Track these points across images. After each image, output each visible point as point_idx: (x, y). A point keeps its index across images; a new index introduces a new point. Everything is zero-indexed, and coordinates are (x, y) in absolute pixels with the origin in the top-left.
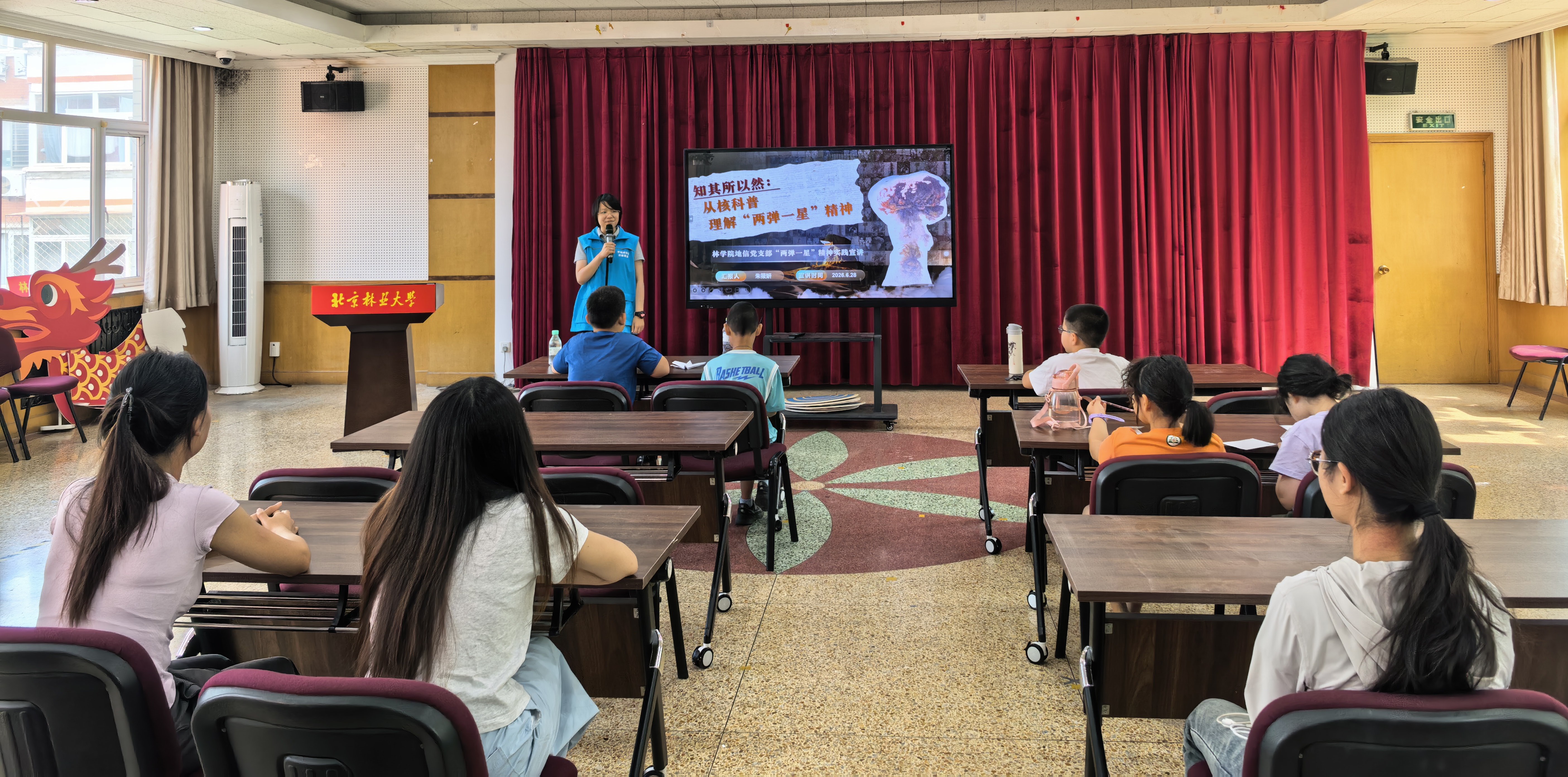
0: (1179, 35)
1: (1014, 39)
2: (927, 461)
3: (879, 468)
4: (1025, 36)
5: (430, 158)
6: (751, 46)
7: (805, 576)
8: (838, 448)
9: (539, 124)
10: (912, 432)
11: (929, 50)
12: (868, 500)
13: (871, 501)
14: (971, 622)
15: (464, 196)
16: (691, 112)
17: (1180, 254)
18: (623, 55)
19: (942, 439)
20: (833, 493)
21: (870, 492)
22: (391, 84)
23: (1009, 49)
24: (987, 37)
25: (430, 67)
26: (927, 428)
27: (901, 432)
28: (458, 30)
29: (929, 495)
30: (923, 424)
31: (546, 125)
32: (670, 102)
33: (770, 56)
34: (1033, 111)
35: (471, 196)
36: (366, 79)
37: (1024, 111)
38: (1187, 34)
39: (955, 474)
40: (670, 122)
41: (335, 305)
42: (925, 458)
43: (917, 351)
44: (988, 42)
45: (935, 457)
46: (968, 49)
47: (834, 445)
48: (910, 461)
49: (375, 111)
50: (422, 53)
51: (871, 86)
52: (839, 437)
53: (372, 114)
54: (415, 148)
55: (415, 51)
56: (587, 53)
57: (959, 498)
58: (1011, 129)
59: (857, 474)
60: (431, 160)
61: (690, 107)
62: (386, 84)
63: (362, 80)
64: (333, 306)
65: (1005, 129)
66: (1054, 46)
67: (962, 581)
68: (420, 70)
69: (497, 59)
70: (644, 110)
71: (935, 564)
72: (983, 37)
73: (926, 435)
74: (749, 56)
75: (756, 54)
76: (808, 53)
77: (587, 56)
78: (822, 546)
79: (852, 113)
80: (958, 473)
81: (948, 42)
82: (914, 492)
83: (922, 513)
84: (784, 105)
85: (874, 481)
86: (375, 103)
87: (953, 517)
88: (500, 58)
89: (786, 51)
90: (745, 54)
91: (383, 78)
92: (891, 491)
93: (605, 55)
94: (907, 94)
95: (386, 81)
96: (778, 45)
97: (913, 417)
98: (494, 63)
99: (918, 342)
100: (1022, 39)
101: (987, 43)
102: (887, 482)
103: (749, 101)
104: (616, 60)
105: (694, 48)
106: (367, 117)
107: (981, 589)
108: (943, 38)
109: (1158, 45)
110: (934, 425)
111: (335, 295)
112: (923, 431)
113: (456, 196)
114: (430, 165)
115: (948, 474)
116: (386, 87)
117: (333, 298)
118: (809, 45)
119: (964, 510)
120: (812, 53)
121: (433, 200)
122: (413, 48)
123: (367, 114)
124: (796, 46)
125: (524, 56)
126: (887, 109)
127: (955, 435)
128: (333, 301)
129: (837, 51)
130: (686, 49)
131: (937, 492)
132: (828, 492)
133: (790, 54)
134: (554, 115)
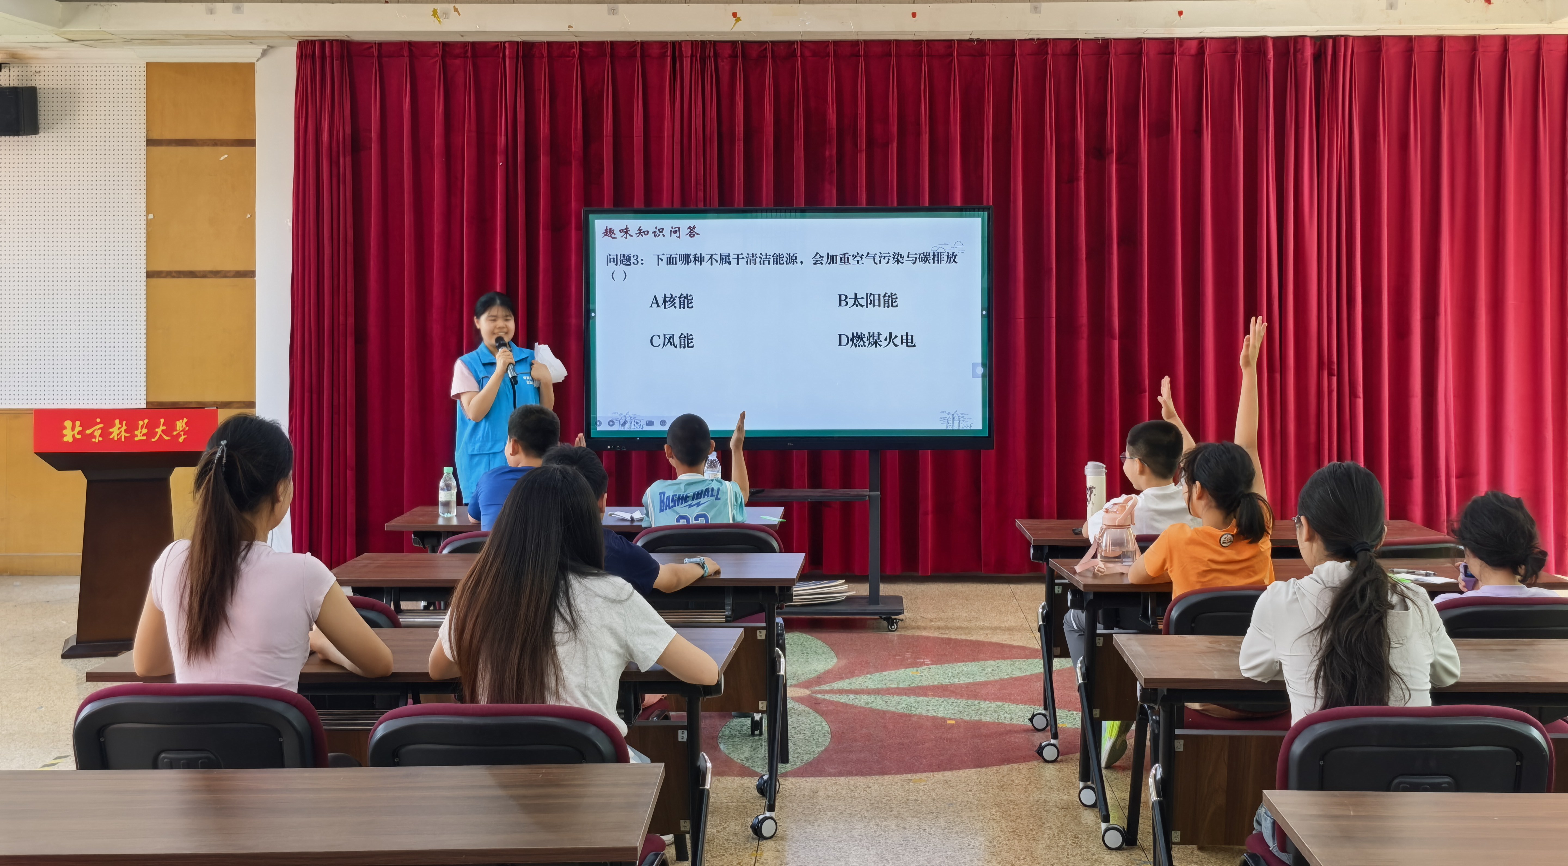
0: (1335, 39)
1: (1083, 40)
2: (951, 665)
3: (885, 673)
4: (1100, 35)
5: (148, 213)
6: (673, 43)
7: (807, 779)
8: (820, 651)
9: (334, 163)
10: (925, 633)
11: (952, 55)
12: (874, 706)
13: (879, 707)
14: (1023, 817)
15: (204, 275)
16: (576, 146)
17: (1330, 374)
18: (469, 54)
19: (971, 641)
20: (824, 700)
21: (876, 699)
22: (81, 91)
23: (1077, 55)
24: (1042, 37)
25: (147, 64)
26: (947, 628)
27: (909, 633)
28: (211, 12)
29: (959, 701)
30: (941, 624)
31: (346, 163)
32: (544, 130)
33: (703, 59)
34: (1112, 152)
35: (216, 274)
36: (39, 82)
37: (1098, 151)
38: (1346, 38)
39: (992, 678)
40: (544, 161)
41: (68, 438)
42: (948, 662)
43: (928, 522)
44: (1043, 43)
45: (964, 661)
46: (1013, 55)
47: (814, 648)
48: (928, 665)
49: (55, 135)
50: (140, 44)
51: (862, 110)
52: (819, 639)
53: (51, 139)
54: (120, 196)
55: (129, 41)
56: (410, 51)
57: (1000, 704)
58: (1078, 179)
59: (854, 679)
60: (151, 216)
61: (576, 138)
62: (72, 91)
63: (32, 84)
64: (65, 439)
65: (1067, 179)
66: (1145, 52)
67: (1010, 782)
68: (129, 69)
69: (259, 55)
70: (501, 141)
71: (974, 768)
72: (1035, 36)
73: (946, 636)
74: (669, 59)
75: (681, 56)
76: (762, 56)
77: (411, 55)
78: (822, 752)
79: (831, 151)
80: (997, 678)
81: (981, 43)
82: (937, 699)
83: (950, 719)
84: (725, 138)
85: (879, 686)
86: (55, 121)
87: (993, 723)
88: (264, 53)
89: (728, 52)
90: (663, 56)
91: (68, 82)
92: (904, 697)
93: (440, 54)
94: (918, 123)
95: (72, 87)
96: (715, 42)
97: (925, 615)
98: (254, 60)
99: (930, 508)
100: (1095, 40)
101: (1042, 46)
102: (898, 688)
103: (670, 127)
104: (458, 62)
105: (581, 44)
106: (42, 143)
107: (1035, 789)
108: (975, 36)
109: (1302, 54)
110: (958, 624)
111: (68, 424)
112: (941, 631)
113: (192, 274)
114: (149, 223)
115: (983, 679)
116: (72, 95)
117: (65, 428)
118: (765, 42)
119: (1008, 716)
120: (769, 55)
121: (154, 281)
122: (129, 37)
123: (42, 139)
124: (744, 44)
125: (309, 51)
126: (886, 145)
127: (989, 636)
128: (65, 432)
129: (807, 53)
130: (569, 45)
131: (968, 698)
132: (816, 699)
133: (734, 56)
134: (357, 145)
